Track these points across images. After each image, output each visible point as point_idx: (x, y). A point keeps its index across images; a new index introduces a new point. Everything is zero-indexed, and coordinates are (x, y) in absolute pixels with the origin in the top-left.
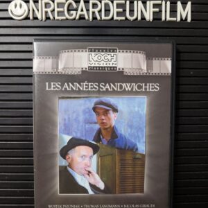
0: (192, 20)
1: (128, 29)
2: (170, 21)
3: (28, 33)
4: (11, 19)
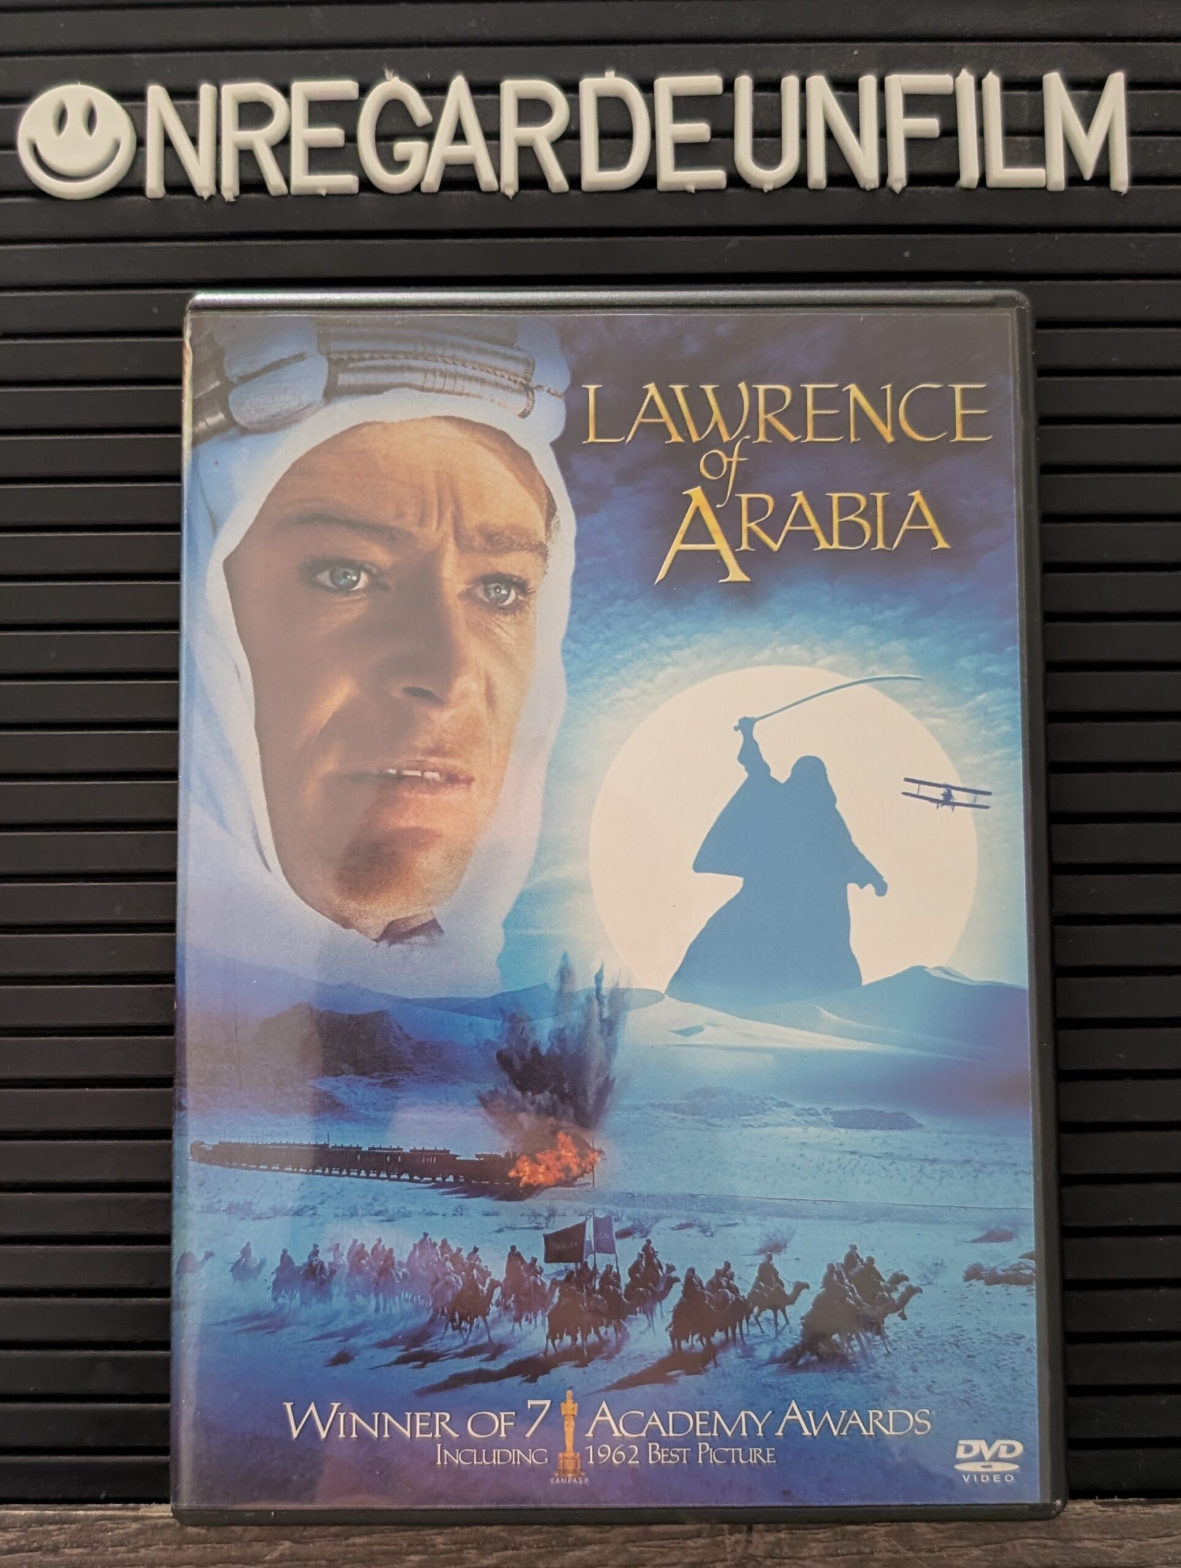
1: (734, 241)
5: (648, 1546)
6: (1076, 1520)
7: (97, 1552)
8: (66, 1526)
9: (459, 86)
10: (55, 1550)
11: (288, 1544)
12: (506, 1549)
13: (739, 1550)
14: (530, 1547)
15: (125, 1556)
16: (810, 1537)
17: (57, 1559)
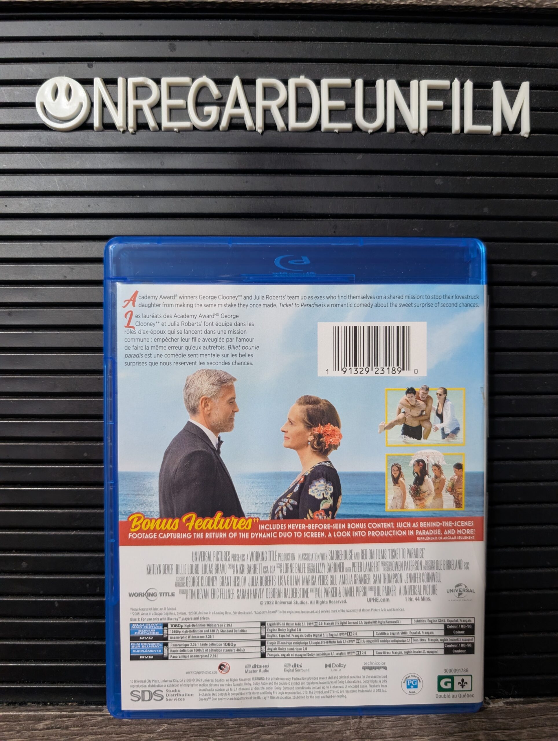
0: (533, 131)
1: (360, 156)
2: (473, 135)
3: (88, 166)
4: (43, 127)
5: (318, 725)
6: (496, 711)
7: (85, 729)
8: (71, 719)
9: (237, 82)
10: (67, 728)
11: (166, 725)
12: (258, 726)
13: (356, 726)
14: (268, 725)
15: (96, 730)
16: (386, 720)
17: (68, 732)
